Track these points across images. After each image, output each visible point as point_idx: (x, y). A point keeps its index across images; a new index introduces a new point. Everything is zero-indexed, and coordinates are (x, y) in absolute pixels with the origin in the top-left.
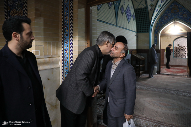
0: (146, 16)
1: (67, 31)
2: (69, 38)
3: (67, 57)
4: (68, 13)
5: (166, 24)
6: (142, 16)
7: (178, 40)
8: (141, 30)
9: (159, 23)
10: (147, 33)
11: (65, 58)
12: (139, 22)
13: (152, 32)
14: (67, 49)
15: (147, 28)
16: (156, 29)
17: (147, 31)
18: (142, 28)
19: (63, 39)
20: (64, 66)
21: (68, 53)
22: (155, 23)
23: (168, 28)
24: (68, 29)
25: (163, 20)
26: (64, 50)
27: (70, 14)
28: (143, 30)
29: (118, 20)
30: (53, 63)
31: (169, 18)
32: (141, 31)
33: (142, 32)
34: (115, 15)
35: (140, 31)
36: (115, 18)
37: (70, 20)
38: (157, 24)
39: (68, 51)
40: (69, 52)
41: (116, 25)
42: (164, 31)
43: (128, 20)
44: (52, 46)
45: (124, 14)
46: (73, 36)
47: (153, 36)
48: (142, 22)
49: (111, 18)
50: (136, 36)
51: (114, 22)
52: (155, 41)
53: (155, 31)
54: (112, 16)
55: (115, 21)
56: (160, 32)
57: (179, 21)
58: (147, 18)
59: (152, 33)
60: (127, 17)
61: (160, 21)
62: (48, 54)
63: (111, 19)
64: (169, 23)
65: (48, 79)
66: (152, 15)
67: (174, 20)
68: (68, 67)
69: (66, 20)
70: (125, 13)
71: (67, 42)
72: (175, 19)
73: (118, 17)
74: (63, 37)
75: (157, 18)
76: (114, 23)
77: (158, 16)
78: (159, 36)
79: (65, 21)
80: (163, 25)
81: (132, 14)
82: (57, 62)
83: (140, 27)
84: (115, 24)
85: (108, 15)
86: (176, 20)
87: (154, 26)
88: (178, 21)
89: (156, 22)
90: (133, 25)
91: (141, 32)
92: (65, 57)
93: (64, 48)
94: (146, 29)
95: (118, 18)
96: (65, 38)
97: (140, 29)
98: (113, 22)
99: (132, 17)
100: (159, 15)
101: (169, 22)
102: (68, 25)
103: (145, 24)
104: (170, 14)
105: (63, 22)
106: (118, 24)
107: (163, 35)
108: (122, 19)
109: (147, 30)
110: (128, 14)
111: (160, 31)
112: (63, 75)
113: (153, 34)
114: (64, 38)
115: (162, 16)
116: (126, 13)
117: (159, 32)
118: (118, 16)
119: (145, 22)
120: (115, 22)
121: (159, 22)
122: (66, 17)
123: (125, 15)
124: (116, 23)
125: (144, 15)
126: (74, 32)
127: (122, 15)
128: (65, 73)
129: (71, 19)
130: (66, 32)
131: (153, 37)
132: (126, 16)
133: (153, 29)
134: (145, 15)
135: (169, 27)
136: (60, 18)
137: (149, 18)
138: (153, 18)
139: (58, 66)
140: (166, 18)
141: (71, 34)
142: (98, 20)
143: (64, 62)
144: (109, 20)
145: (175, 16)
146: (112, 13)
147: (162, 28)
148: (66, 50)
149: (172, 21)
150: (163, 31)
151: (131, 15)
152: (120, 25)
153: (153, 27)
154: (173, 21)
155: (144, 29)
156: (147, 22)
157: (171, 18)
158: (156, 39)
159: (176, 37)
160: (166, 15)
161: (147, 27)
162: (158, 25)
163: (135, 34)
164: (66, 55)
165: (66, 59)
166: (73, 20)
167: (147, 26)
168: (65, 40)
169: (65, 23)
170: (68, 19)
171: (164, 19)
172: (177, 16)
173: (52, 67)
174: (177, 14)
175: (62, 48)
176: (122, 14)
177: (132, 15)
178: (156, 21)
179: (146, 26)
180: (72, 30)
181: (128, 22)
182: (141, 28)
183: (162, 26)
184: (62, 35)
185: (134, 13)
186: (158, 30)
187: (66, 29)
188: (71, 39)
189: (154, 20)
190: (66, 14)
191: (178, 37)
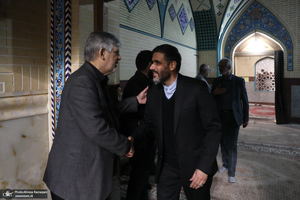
0: (212, 24)
1: (59, 45)
2: (63, 59)
3: (60, 94)
4: (61, 13)
6: (205, 23)
7: (262, 62)
9: (232, 35)
11: (57, 96)
12: (201, 32)
13: (221, 49)
14: (60, 78)
15: (213, 43)
16: (227, 44)
17: (214, 48)
18: (206, 42)
19: (52, 62)
20: (56, 111)
21: (62, 86)
22: (226, 35)
23: (245, 44)
24: (62, 42)
25: (238, 31)
26: (55, 82)
27: (66, 14)
29: (164, 30)
30: (34, 105)
31: (247, 27)
32: (205, 47)
33: (206, 49)
34: (159, 20)
35: (202, 47)
36: (160, 26)
37: (66, 26)
39: (62, 83)
41: (162, 37)
42: (241, 48)
45: (176, 19)
46: (70, 55)
48: (205, 33)
49: (152, 25)
50: (196, 56)
51: (158, 31)
53: (226, 48)
54: (155, 22)
55: (160, 30)
58: (212, 27)
59: (221, 51)
60: (180, 25)
61: (234, 32)
63: (152, 27)
64: (248, 36)
65: (24, 136)
66: (220, 22)
71: (60, 67)
72: (256, 29)
73: (165, 24)
74: (52, 56)
75: (228, 27)
76: (158, 33)
77: (230, 24)
78: (232, 55)
79: (56, 28)
80: (238, 38)
82: (43, 104)
83: (202, 41)
85: (147, 21)
87: (224, 40)
88: (260, 32)
89: (227, 33)
90: (190, 38)
92: (57, 93)
93: (55, 78)
95: (165, 26)
99: (189, 25)
100: (232, 21)
101: (248, 34)
102: (61, 34)
103: (211, 36)
104: (248, 22)
105: (53, 28)
106: (164, 35)
107: (239, 55)
108: (172, 27)
111: (234, 48)
112: (54, 128)
114: (55, 58)
116: (179, 17)
117: (232, 50)
118: (165, 22)
120: (160, 32)
121: (232, 33)
122: (58, 19)
124: (161, 34)
126: (72, 48)
127: (172, 21)
129: (66, 23)
130: (58, 48)
132: (179, 23)
133: (223, 44)
134: (210, 22)
136: (49, 21)
137: (216, 26)
139: (45, 111)
140: (242, 27)
141: (68, 52)
142: (121, 26)
143: (56, 103)
145: (256, 25)
146: (154, 17)
147: (236, 43)
148: (58, 81)
149: (252, 32)
150: (239, 48)
151: (186, 22)
152: (168, 37)
153: (222, 41)
156: (213, 33)
157: (251, 27)
159: (259, 58)
160: (242, 22)
164: (58, 90)
166: (70, 26)
167: (214, 39)
168: (56, 62)
169: (56, 32)
170: (62, 23)
171: (240, 29)
173: (32, 112)
175: (52, 78)
176: (172, 19)
177: (189, 21)
178: (227, 31)
179: (212, 40)
180: (68, 43)
181: (182, 33)
182: (203, 43)
186: (230, 47)
187: (57, 43)
188: (66, 60)
189: (224, 29)
190: (58, 14)
191: (262, 57)
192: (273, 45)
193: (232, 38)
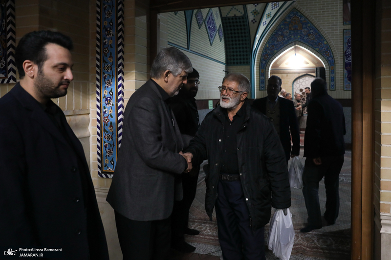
0: (245, 33)
1: (109, 59)
2: (115, 75)
3: (110, 113)
4: (111, 24)
5: (280, 51)
6: (236, 31)
7: (301, 80)
8: (234, 59)
9: (268, 48)
10: (247, 67)
11: (105, 115)
12: (231, 43)
13: (255, 64)
14: (110, 96)
15: (245, 57)
16: (262, 58)
17: (247, 63)
18: (237, 55)
19: (99, 77)
20: (103, 132)
21: (113, 105)
22: (261, 47)
23: (283, 58)
24: (112, 55)
25: (275, 43)
26: (103, 100)
27: (118, 25)
28: (239, 61)
29: (191, 39)
30: (77, 127)
31: (286, 39)
32: (235, 61)
33: (237, 63)
34: (185, 27)
35: (232, 61)
36: (186, 35)
37: (118, 38)
38: (265, 49)
39: (113, 102)
40: (115, 103)
41: (188, 49)
42: (278, 63)
43: (211, 38)
44: (74, 90)
45: (203, 26)
46: (123, 70)
47: (257, 72)
48: (236, 44)
49: (177, 33)
50: (225, 71)
51: (184, 41)
52: (261, 83)
53: (262, 62)
54: (181, 29)
55: (186, 40)
56: (270, 65)
57: (302, 46)
58: (245, 36)
59: (255, 66)
60: (208, 33)
61: (270, 43)
62: (66, 107)
63: (177, 35)
64: (287, 49)
66: (255, 32)
67: (295, 45)
68: (113, 134)
69: (108, 37)
70: (204, 24)
71: (109, 83)
72: (295, 41)
73: (191, 33)
74: (99, 71)
75: (264, 38)
76: (184, 44)
77: (266, 34)
78: (268, 72)
79: (105, 39)
80: (276, 51)
81: (218, 26)
83: (232, 54)
84: (186, 47)
85: (172, 27)
86: (298, 44)
87: (259, 53)
88: (300, 45)
89: (262, 45)
90: (219, 50)
91: (234, 63)
92: (105, 113)
93: (102, 96)
94: (244, 59)
95: (191, 35)
96: (104, 74)
97: (232, 58)
98: (182, 43)
99: (217, 33)
100: (268, 32)
101: (287, 47)
102: (111, 47)
103: (243, 48)
104: (287, 32)
105: (99, 40)
106: (191, 46)
108: (199, 36)
109: (245, 61)
110: (209, 27)
111: (271, 63)
112: (100, 152)
113: (257, 67)
114: (102, 74)
115: (274, 35)
116: (206, 24)
117: (268, 65)
118: (192, 30)
119: (243, 44)
120: (186, 42)
121: (268, 45)
122: (107, 30)
123: (205, 29)
124: (187, 45)
125: (240, 31)
126: (125, 63)
127: (199, 29)
128: (106, 147)
129: (119, 35)
130: (107, 63)
131: (257, 74)
132: (207, 31)
133: (257, 58)
134: (243, 31)
135: (287, 55)
137: (250, 36)
138: (258, 36)
139: (86, 135)
140: (280, 39)
141: (121, 67)
143: (103, 123)
144: (175, 37)
145: (296, 37)
146: (180, 24)
147: (273, 57)
148: (107, 99)
149: (291, 44)
150: (275, 63)
151: (215, 30)
152: (195, 48)
153: (257, 55)
154: (293, 46)
155: (240, 59)
156: (246, 44)
157: (289, 39)
158: (263, 78)
159: (297, 76)
160: (280, 33)
161: (247, 55)
162: (266, 52)
163: (223, 67)
164: (107, 109)
165: (107, 117)
166: (123, 39)
167: (246, 51)
168: (105, 78)
169: (105, 44)
170: (113, 35)
171: (278, 41)
172: (299, 37)
174: (299, 32)
175: (97, 96)
176: (200, 26)
177: (218, 28)
178: (263, 43)
179: (245, 53)
180: (121, 57)
181: (210, 43)
182: (234, 56)
183: (273, 54)
184: (97, 69)
185: (220, 25)
186: (266, 61)
187: (106, 56)
188: (119, 76)
189: (259, 41)
190: (106, 25)
191: (301, 75)
192: (314, 61)
193: (269, 51)
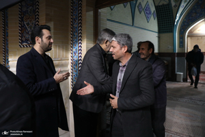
0: (170, 14)
10: (171, 34)
12: (161, 20)
14: (76, 52)
16: (181, 28)
17: (171, 31)
20: (73, 69)
21: (77, 56)
23: (196, 27)
24: (77, 32)
28: (166, 31)
30: (63, 66)
31: (198, 15)
34: (131, 14)
35: (162, 31)
36: (131, 18)
38: (183, 22)
43: (148, 19)
44: (61, 49)
46: (81, 39)
48: (164, 21)
49: (126, 17)
52: (180, 43)
53: (181, 31)
54: (128, 15)
62: (57, 56)
66: (176, 12)
69: (75, 23)
71: (76, 45)
78: (185, 36)
80: (191, 23)
82: (66, 65)
92: (74, 59)
93: (73, 51)
94: (169, 29)
98: (129, 22)
99: (152, 15)
102: (76, 28)
103: (169, 23)
104: (199, 10)
105: (72, 25)
108: (140, 18)
112: (72, 78)
113: (178, 34)
114: (73, 41)
116: (144, 11)
117: (185, 32)
118: (135, 15)
121: (185, 20)
122: (75, 20)
124: (132, 23)
128: (74, 76)
129: (79, 22)
132: (145, 15)
136: (70, 21)
137: (173, 15)
139: (67, 69)
142: (108, 20)
144: (124, 20)
146: (128, 12)
149: (202, 18)
152: (137, 25)
156: (170, 20)
160: (194, 11)
161: (171, 27)
163: (156, 34)
171: (192, 17)
176: (140, 13)
178: (182, 19)
182: (163, 28)
183: (189, 25)
185: (154, 10)
188: (79, 42)
190: (75, 17)
193: (186, 24)
